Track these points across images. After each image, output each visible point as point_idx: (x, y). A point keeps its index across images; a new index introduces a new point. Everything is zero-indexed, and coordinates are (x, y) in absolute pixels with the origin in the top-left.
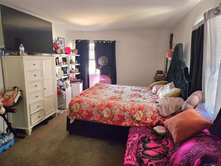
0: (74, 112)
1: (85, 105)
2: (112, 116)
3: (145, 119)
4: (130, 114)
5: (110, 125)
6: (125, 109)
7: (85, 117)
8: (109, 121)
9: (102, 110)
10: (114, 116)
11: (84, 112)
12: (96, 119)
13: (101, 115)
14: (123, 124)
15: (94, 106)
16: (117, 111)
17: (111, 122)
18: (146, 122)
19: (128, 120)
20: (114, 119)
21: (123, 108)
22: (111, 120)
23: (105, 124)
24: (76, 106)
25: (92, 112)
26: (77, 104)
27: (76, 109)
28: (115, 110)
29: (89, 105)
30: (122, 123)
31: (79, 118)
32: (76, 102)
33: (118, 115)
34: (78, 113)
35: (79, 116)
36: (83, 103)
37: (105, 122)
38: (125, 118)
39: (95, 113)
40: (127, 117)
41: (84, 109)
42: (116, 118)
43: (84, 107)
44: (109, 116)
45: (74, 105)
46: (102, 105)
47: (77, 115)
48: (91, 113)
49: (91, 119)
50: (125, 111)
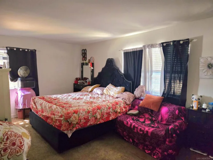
0: (74, 124)
1: (82, 114)
2: (102, 115)
3: (122, 109)
4: (113, 109)
5: (102, 123)
6: (109, 107)
7: (83, 124)
8: (101, 120)
9: (96, 113)
10: (103, 115)
11: (82, 120)
12: (92, 123)
13: (96, 117)
14: (111, 118)
15: (89, 112)
16: (105, 110)
17: (102, 121)
18: (124, 111)
19: (112, 115)
20: (104, 118)
21: (108, 107)
22: (102, 119)
23: (99, 124)
24: (75, 117)
25: (89, 117)
26: (75, 115)
27: (76, 119)
28: (104, 110)
29: (85, 113)
30: (109, 118)
31: (78, 128)
32: (73, 114)
33: (106, 113)
34: (77, 123)
35: (78, 126)
36: (80, 112)
37: (98, 123)
38: (111, 114)
39: (90, 118)
40: (111, 112)
41: (82, 117)
42: (105, 116)
43: (81, 115)
44: (100, 116)
45: (72, 117)
46: (94, 109)
47: (77, 125)
48: (87, 119)
49: (89, 124)
50: (109, 108)
